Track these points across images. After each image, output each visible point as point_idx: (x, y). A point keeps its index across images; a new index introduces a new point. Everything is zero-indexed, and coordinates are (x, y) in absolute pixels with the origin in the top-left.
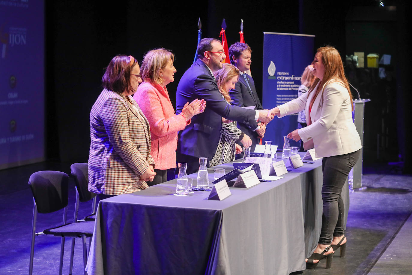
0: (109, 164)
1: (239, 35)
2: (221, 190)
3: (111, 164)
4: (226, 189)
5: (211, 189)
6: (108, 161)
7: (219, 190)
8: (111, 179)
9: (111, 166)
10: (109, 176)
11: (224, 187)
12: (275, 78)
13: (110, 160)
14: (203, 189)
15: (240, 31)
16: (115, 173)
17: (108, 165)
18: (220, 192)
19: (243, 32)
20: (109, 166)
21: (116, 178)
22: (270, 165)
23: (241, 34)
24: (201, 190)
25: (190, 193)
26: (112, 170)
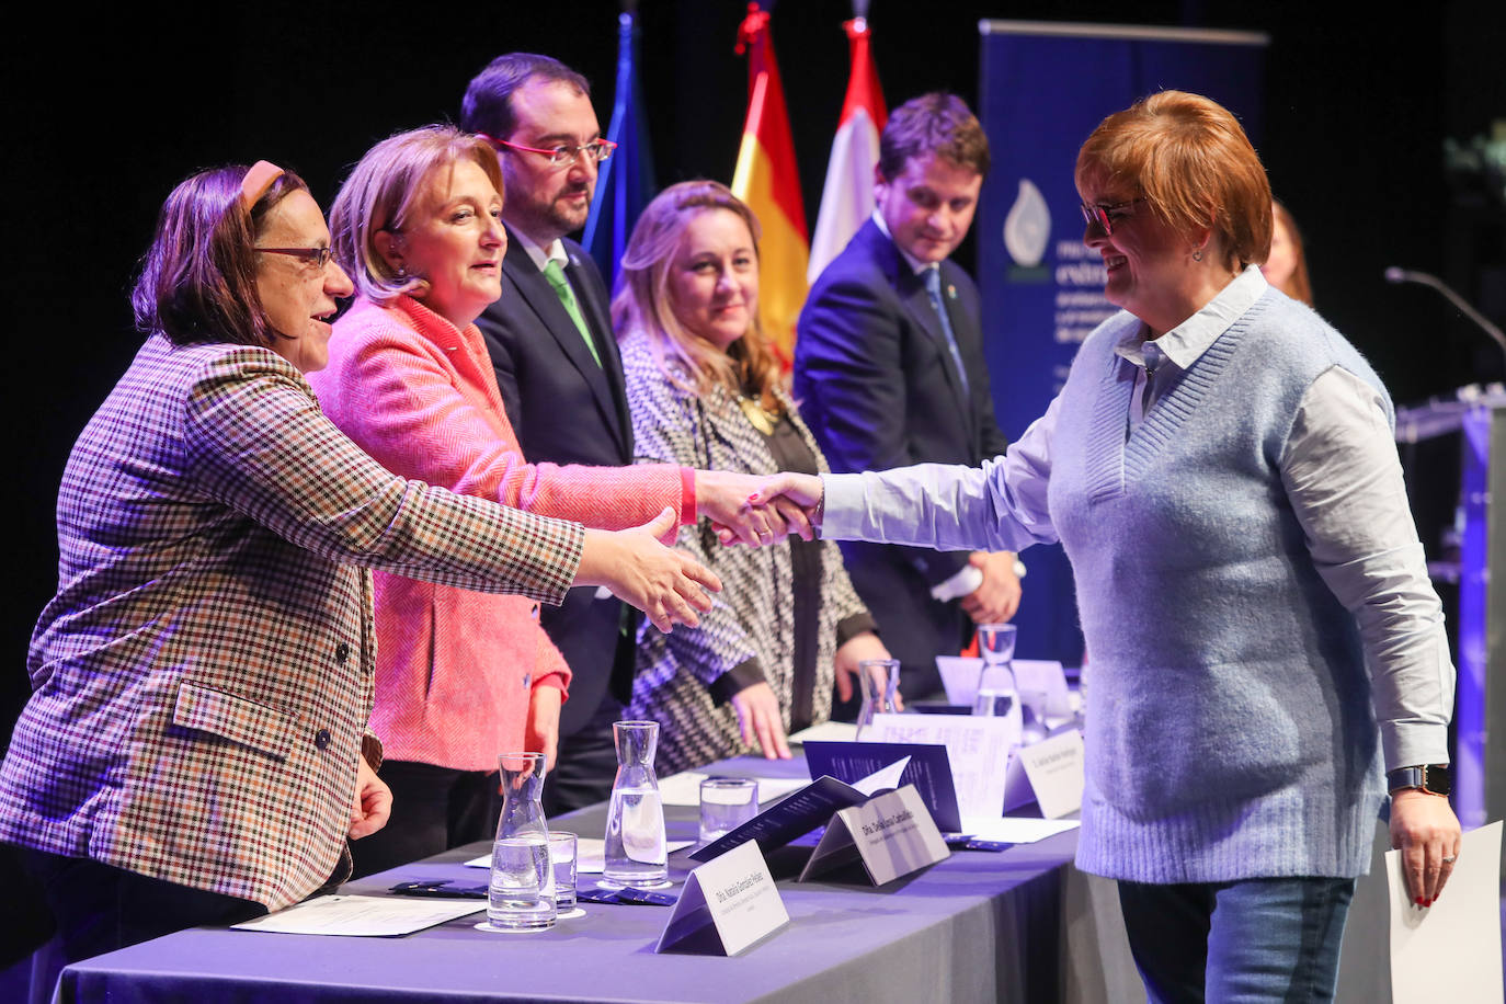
0: (172, 706)
1: (846, 43)
2: (731, 901)
3: (181, 709)
4: (757, 894)
5: (680, 893)
6: (170, 691)
7: (721, 897)
8: (164, 788)
9: (179, 718)
10: (155, 772)
11: (746, 884)
12: (1043, 275)
13: (183, 685)
14: (636, 893)
15: (851, 16)
16: (193, 764)
17: (166, 710)
18: (726, 911)
19: (870, 22)
20: (170, 716)
21: (192, 789)
22: (1006, 760)
23: (859, 37)
24: (627, 898)
25: (559, 917)
26: (182, 743)
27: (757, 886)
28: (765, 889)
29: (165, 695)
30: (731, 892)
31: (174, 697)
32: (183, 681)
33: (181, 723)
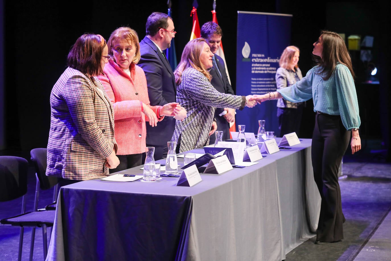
0: (71, 146)
1: (212, 15)
2: (191, 176)
3: (73, 147)
5: (181, 175)
6: (70, 144)
7: (189, 175)
8: (72, 162)
10: (70, 159)
11: (194, 173)
13: (72, 142)
14: (172, 175)
15: (213, 10)
16: (77, 157)
17: (70, 147)
18: (190, 178)
21: (77, 162)
22: (244, 151)
23: (214, 13)
24: (170, 176)
25: (157, 179)
26: (74, 153)
27: (196, 173)
28: (197, 174)
29: (69, 145)
30: (191, 174)
31: (71, 145)
32: (72, 141)
33: (73, 150)
